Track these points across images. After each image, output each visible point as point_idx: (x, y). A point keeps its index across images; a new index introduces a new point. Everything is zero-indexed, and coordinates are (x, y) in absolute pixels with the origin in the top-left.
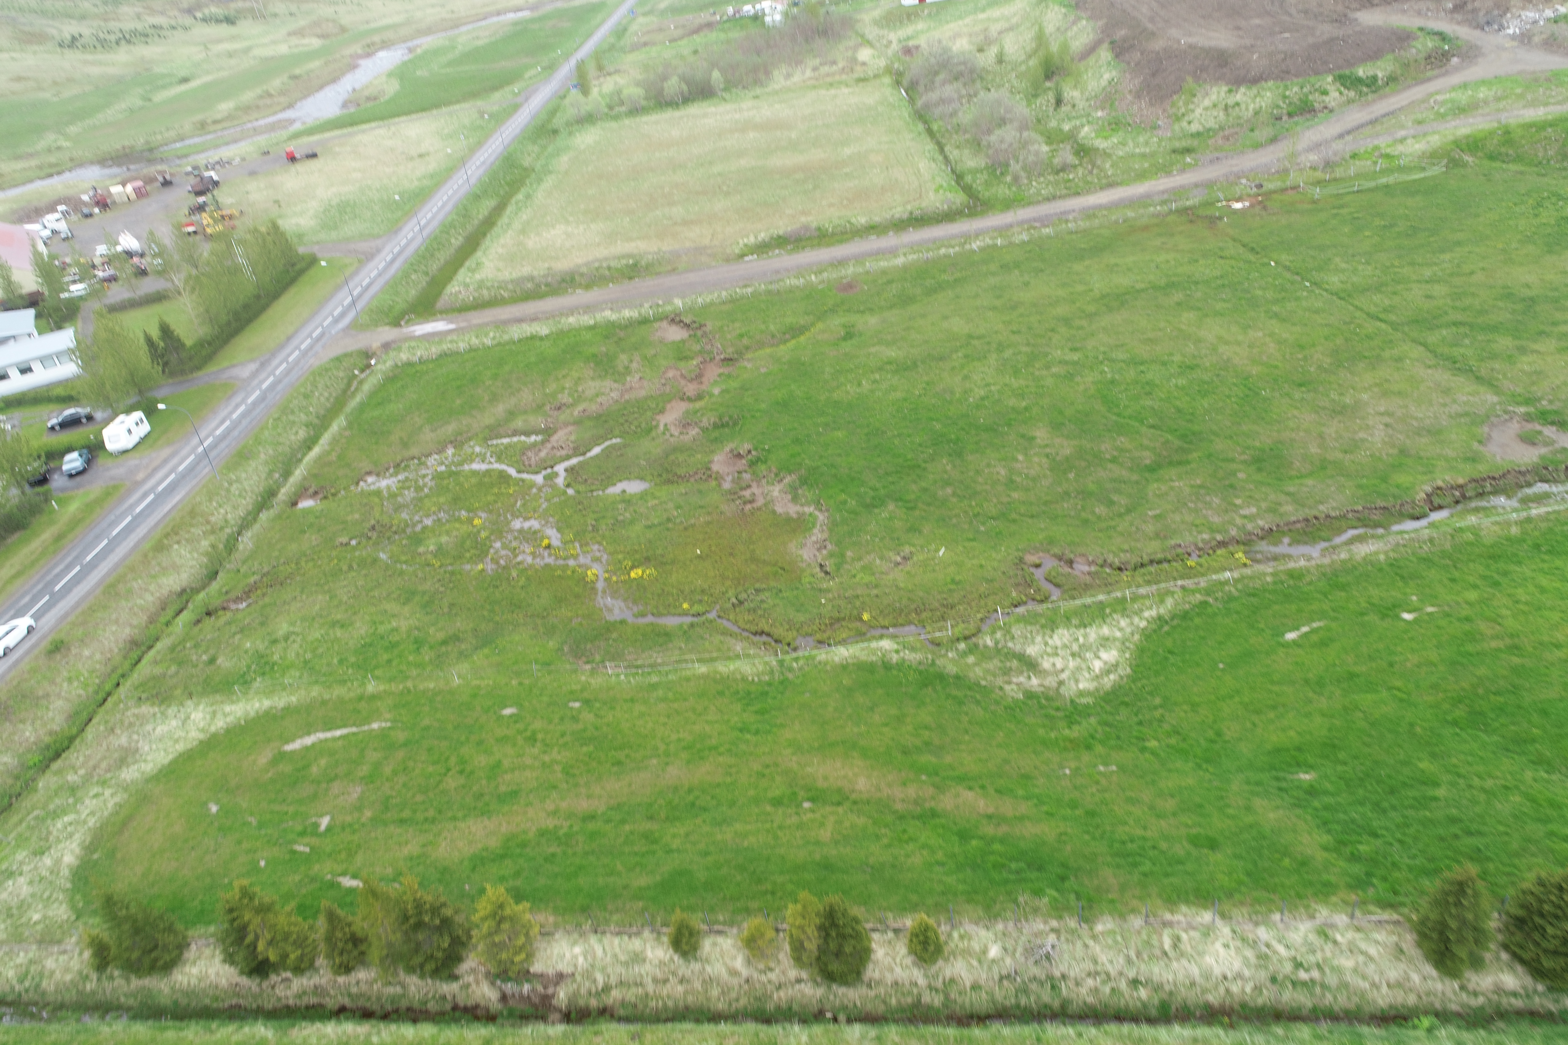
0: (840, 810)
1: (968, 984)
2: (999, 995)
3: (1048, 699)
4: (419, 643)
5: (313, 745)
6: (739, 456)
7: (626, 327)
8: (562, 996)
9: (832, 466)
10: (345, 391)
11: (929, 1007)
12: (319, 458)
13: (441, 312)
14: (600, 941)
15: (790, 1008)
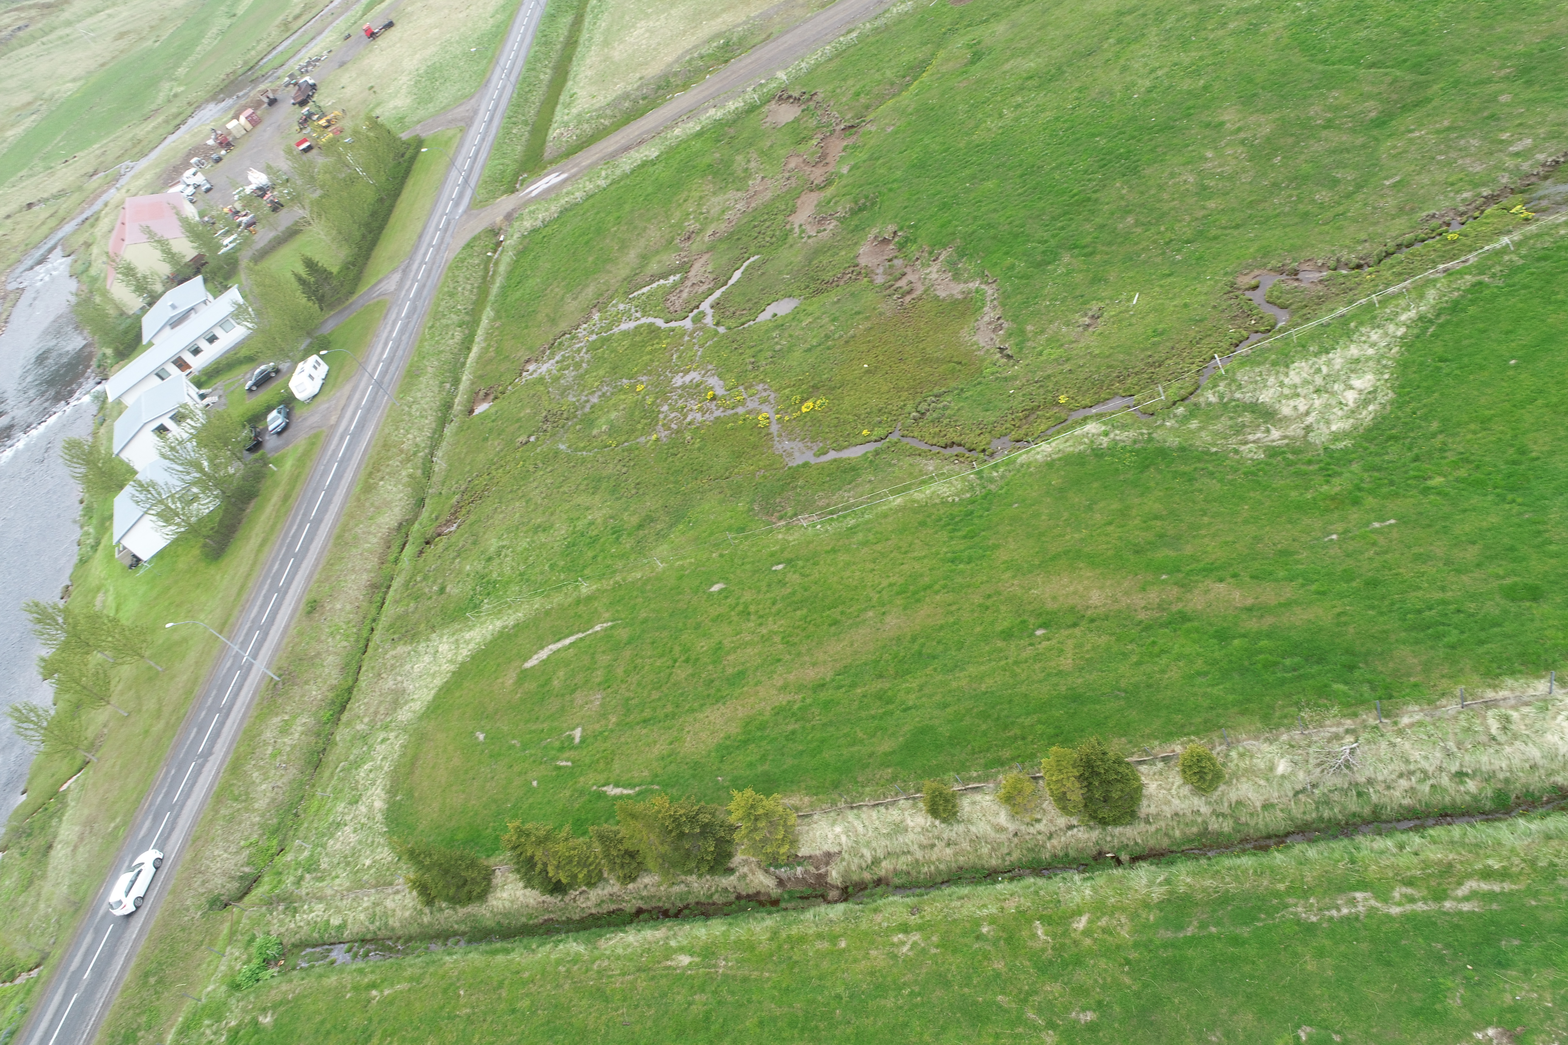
0: (1077, 631)
1: (1258, 804)
2: (1297, 812)
3: (1295, 452)
4: (617, 532)
5: (549, 657)
6: (885, 241)
7: (735, 121)
8: (835, 875)
9: (990, 226)
10: (484, 278)
11: (1219, 834)
12: (480, 357)
13: (551, 163)
14: (858, 817)
15: (1067, 855)
